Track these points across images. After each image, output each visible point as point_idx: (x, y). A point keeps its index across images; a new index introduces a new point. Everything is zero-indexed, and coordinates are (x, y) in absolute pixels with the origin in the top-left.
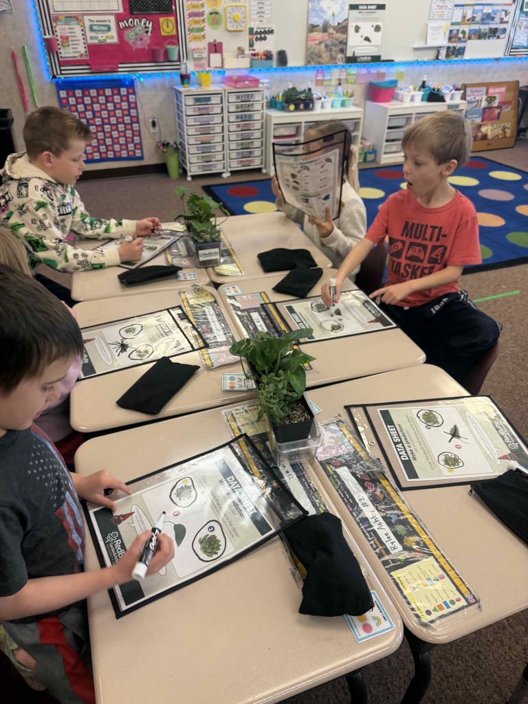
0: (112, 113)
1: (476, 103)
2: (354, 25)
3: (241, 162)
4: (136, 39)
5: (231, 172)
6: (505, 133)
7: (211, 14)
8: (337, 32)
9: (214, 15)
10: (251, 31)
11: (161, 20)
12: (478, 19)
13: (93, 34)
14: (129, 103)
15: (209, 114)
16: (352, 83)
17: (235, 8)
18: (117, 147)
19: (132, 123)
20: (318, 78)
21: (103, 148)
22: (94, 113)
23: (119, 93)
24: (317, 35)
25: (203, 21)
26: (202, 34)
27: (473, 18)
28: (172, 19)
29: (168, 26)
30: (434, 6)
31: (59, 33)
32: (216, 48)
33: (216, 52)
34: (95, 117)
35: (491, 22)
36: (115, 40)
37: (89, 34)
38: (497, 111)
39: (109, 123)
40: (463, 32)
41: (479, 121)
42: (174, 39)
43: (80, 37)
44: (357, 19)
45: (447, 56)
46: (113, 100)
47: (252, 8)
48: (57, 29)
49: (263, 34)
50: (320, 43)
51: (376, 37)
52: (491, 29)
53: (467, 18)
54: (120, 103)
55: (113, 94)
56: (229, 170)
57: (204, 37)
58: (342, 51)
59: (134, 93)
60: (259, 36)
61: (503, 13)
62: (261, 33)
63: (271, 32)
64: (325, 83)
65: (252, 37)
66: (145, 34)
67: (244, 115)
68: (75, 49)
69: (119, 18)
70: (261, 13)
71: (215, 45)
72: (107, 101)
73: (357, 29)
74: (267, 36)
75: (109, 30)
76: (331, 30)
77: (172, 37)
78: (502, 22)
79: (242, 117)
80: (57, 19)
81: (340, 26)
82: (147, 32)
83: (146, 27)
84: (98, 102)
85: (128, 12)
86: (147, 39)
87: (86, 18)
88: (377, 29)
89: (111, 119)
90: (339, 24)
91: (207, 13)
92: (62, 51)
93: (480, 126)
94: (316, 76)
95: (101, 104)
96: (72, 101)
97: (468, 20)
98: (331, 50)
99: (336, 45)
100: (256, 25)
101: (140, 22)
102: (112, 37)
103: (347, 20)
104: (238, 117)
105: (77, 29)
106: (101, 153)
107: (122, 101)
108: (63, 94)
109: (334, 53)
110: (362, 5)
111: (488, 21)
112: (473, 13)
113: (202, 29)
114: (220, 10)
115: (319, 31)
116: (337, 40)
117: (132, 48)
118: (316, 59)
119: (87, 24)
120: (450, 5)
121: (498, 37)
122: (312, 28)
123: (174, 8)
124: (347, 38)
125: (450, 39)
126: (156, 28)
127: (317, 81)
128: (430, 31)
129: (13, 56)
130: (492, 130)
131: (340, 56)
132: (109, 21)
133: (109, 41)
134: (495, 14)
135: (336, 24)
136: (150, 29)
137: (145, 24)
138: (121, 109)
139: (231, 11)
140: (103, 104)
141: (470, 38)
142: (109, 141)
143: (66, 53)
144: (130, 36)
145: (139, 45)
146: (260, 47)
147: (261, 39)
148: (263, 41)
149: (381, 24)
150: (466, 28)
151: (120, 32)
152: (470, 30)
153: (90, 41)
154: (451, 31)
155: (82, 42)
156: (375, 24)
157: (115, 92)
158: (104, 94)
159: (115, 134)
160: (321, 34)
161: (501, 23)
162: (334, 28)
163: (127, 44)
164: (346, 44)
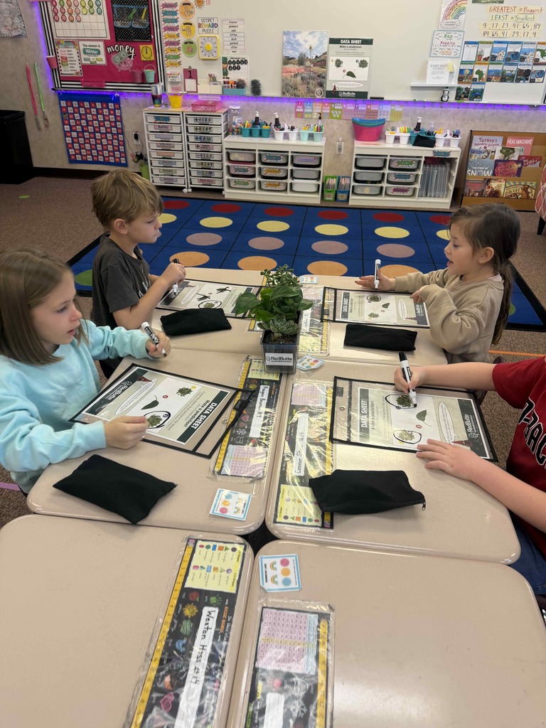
0: (102, 124)
1: (486, 154)
2: (335, 59)
3: (201, 180)
4: (121, 63)
5: (193, 188)
6: (528, 193)
7: (186, 43)
8: (314, 66)
9: (188, 45)
10: (225, 60)
11: (141, 47)
12: (500, 58)
13: (86, 56)
14: (116, 116)
15: (168, 132)
16: (336, 118)
17: (206, 39)
18: (106, 153)
19: (118, 134)
20: (298, 110)
21: (94, 152)
22: (87, 121)
23: (108, 108)
24: (293, 68)
25: (179, 49)
26: (178, 60)
27: (493, 58)
28: (151, 46)
29: (147, 53)
30: (437, 42)
31: (60, 54)
32: (190, 74)
33: (191, 77)
34: (88, 125)
35: (519, 63)
36: (104, 62)
37: (83, 56)
38: (516, 166)
39: (100, 132)
40: (479, 72)
41: (489, 174)
42: (153, 64)
43: (76, 58)
44: (338, 54)
45: (458, 97)
46: (103, 112)
47: (225, 39)
48: (59, 51)
49: (236, 64)
50: (296, 76)
51: (361, 73)
52: (520, 72)
53: (484, 57)
54: (108, 116)
55: (103, 108)
56: (190, 186)
57: (180, 63)
58: (321, 85)
59: (120, 109)
60: (232, 65)
61: (539, 53)
62: (234, 63)
63: (245, 62)
64: (306, 116)
65: (225, 66)
66: (128, 59)
67: (204, 137)
68: (72, 68)
69: (107, 44)
70: (234, 44)
71: (190, 71)
72: (98, 113)
73: (338, 63)
74: (240, 65)
75: (99, 53)
76: (308, 63)
77: (151, 62)
78: (536, 62)
79: (200, 138)
80: (59, 43)
81: (318, 60)
82: (130, 57)
83: (129, 53)
84: (90, 113)
85: (114, 40)
86: (130, 63)
87: (81, 43)
88: (363, 64)
89: (101, 128)
90: (317, 57)
91: (182, 42)
92: (62, 68)
93: (489, 180)
94: (296, 108)
95: (93, 115)
96: (70, 110)
97: (485, 59)
98: (308, 83)
99: (313, 79)
100: (230, 55)
101: (125, 48)
102: (101, 60)
103: (325, 54)
104: (197, 138)
105: (74, 51)
106: (93, 156)
107: (110, 114)
108: (63, 103)
109: (312, 87)
110: (343, 39)
111: (515, 62)
112: (492, 52)
113: (178, 57)
114: (194, 40)
115: (294, 64)
116: (315, 73)
117: (118, 69)
118: (291, 90)
119: (82, 48)
120: (459, 43)
121: (532, 81)
122: (287, 60)
123: (152, 37)
124: (326, 73)
125: (460, 80)
126: (138, 54)
127: (296, 113)
128: (430, 70)
129: (27, 71)
130: (506, 187)
131: (318, 89)
132: (99, 46)
133: (98, 63)
134: (525, 54)
135: (314, 58)
136: (133, 54)
137: (128, 50)
138: (109, 120)
139: (203, 41)
140: (94, 115)
141: (489, 80)
142: (99, 147)
143: (66, 70)
144: (116, 59)
145: (124, 68)
146: (234, 76)
147: (235, 68)
148: (237, 70)
149: (367, 59)
150: (484, 69)
151: (108, 55)
152: (489, 71)
153: (84, 62)
154: (461, 71)
155: (77, 62)
156: (360, 59)
157: (104, 106)
158: (95, 107)
159: (105, 142)
160: (297, 67)
161: (534, 64)
162: (311, 61)
163: (114, 66)
164: (324, 78)
